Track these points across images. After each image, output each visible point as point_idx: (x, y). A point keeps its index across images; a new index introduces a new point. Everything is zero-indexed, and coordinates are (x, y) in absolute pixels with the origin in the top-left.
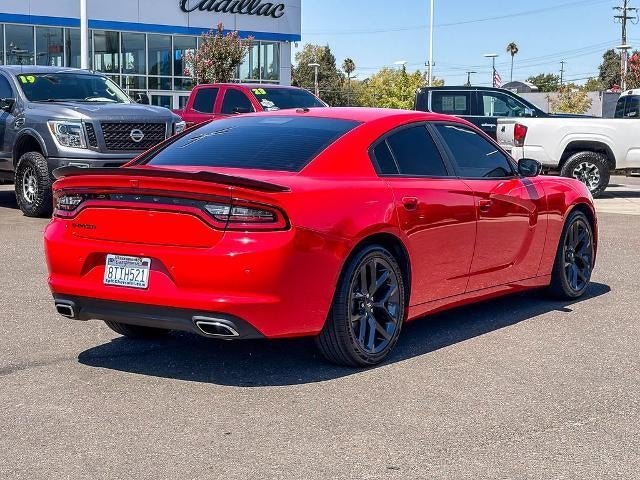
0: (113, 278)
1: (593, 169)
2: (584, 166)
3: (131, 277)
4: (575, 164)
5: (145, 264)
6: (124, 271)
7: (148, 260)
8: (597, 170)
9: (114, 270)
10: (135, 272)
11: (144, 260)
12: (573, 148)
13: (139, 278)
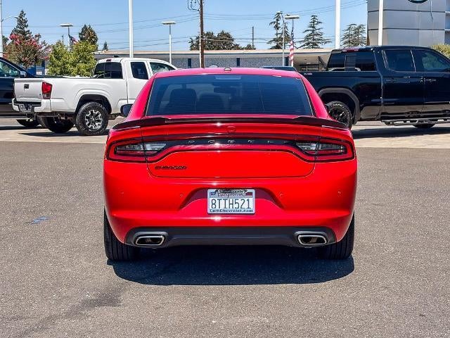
0: (217, 208)
1: (98, 114)
2: (92, 112)
3: (236, 206)
4: (86, 111)
5: (250, 194)
6: (227, 202)
7: (253, 191)
8: (100, 115)
9: (217, 201)
10: (240, 202)
11: (249, 191)
12: (85, 99)
13: (245, 206)
